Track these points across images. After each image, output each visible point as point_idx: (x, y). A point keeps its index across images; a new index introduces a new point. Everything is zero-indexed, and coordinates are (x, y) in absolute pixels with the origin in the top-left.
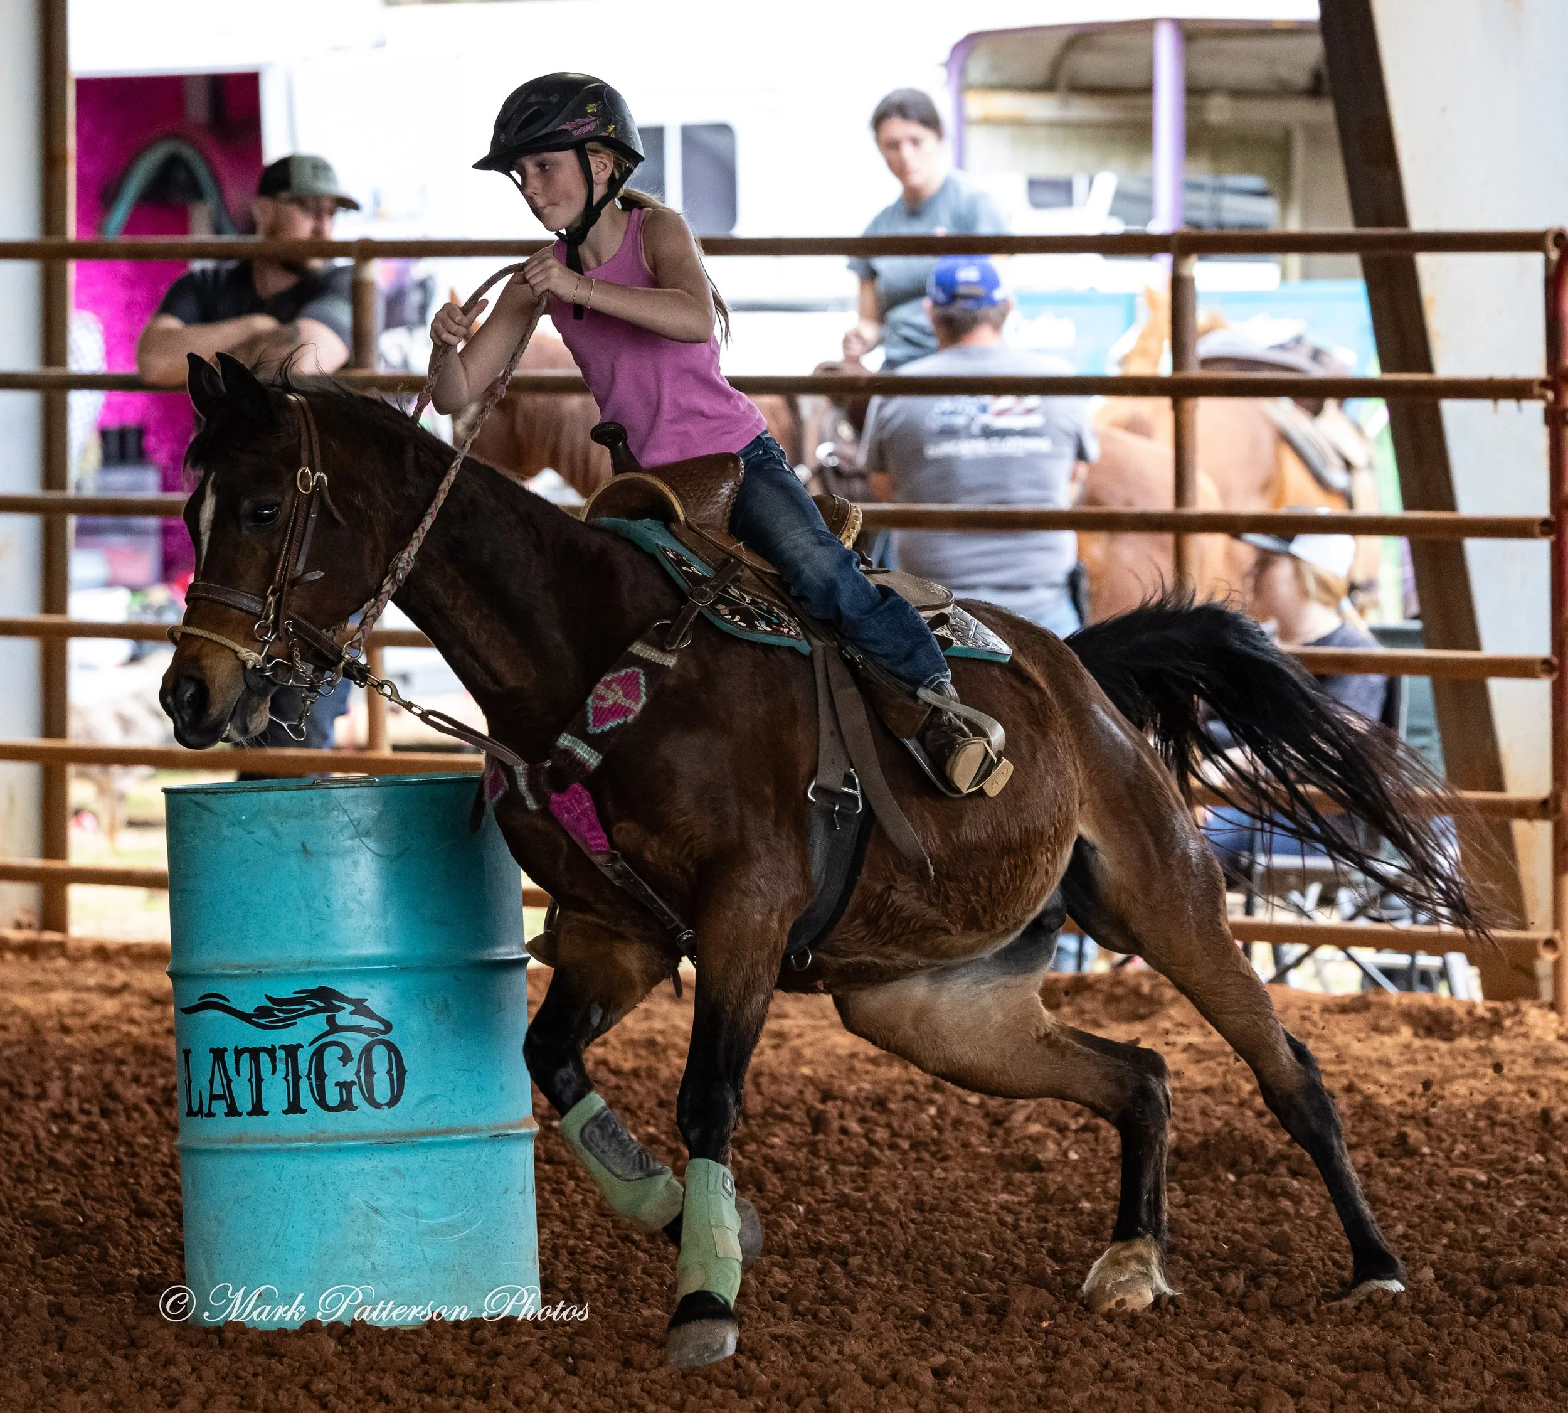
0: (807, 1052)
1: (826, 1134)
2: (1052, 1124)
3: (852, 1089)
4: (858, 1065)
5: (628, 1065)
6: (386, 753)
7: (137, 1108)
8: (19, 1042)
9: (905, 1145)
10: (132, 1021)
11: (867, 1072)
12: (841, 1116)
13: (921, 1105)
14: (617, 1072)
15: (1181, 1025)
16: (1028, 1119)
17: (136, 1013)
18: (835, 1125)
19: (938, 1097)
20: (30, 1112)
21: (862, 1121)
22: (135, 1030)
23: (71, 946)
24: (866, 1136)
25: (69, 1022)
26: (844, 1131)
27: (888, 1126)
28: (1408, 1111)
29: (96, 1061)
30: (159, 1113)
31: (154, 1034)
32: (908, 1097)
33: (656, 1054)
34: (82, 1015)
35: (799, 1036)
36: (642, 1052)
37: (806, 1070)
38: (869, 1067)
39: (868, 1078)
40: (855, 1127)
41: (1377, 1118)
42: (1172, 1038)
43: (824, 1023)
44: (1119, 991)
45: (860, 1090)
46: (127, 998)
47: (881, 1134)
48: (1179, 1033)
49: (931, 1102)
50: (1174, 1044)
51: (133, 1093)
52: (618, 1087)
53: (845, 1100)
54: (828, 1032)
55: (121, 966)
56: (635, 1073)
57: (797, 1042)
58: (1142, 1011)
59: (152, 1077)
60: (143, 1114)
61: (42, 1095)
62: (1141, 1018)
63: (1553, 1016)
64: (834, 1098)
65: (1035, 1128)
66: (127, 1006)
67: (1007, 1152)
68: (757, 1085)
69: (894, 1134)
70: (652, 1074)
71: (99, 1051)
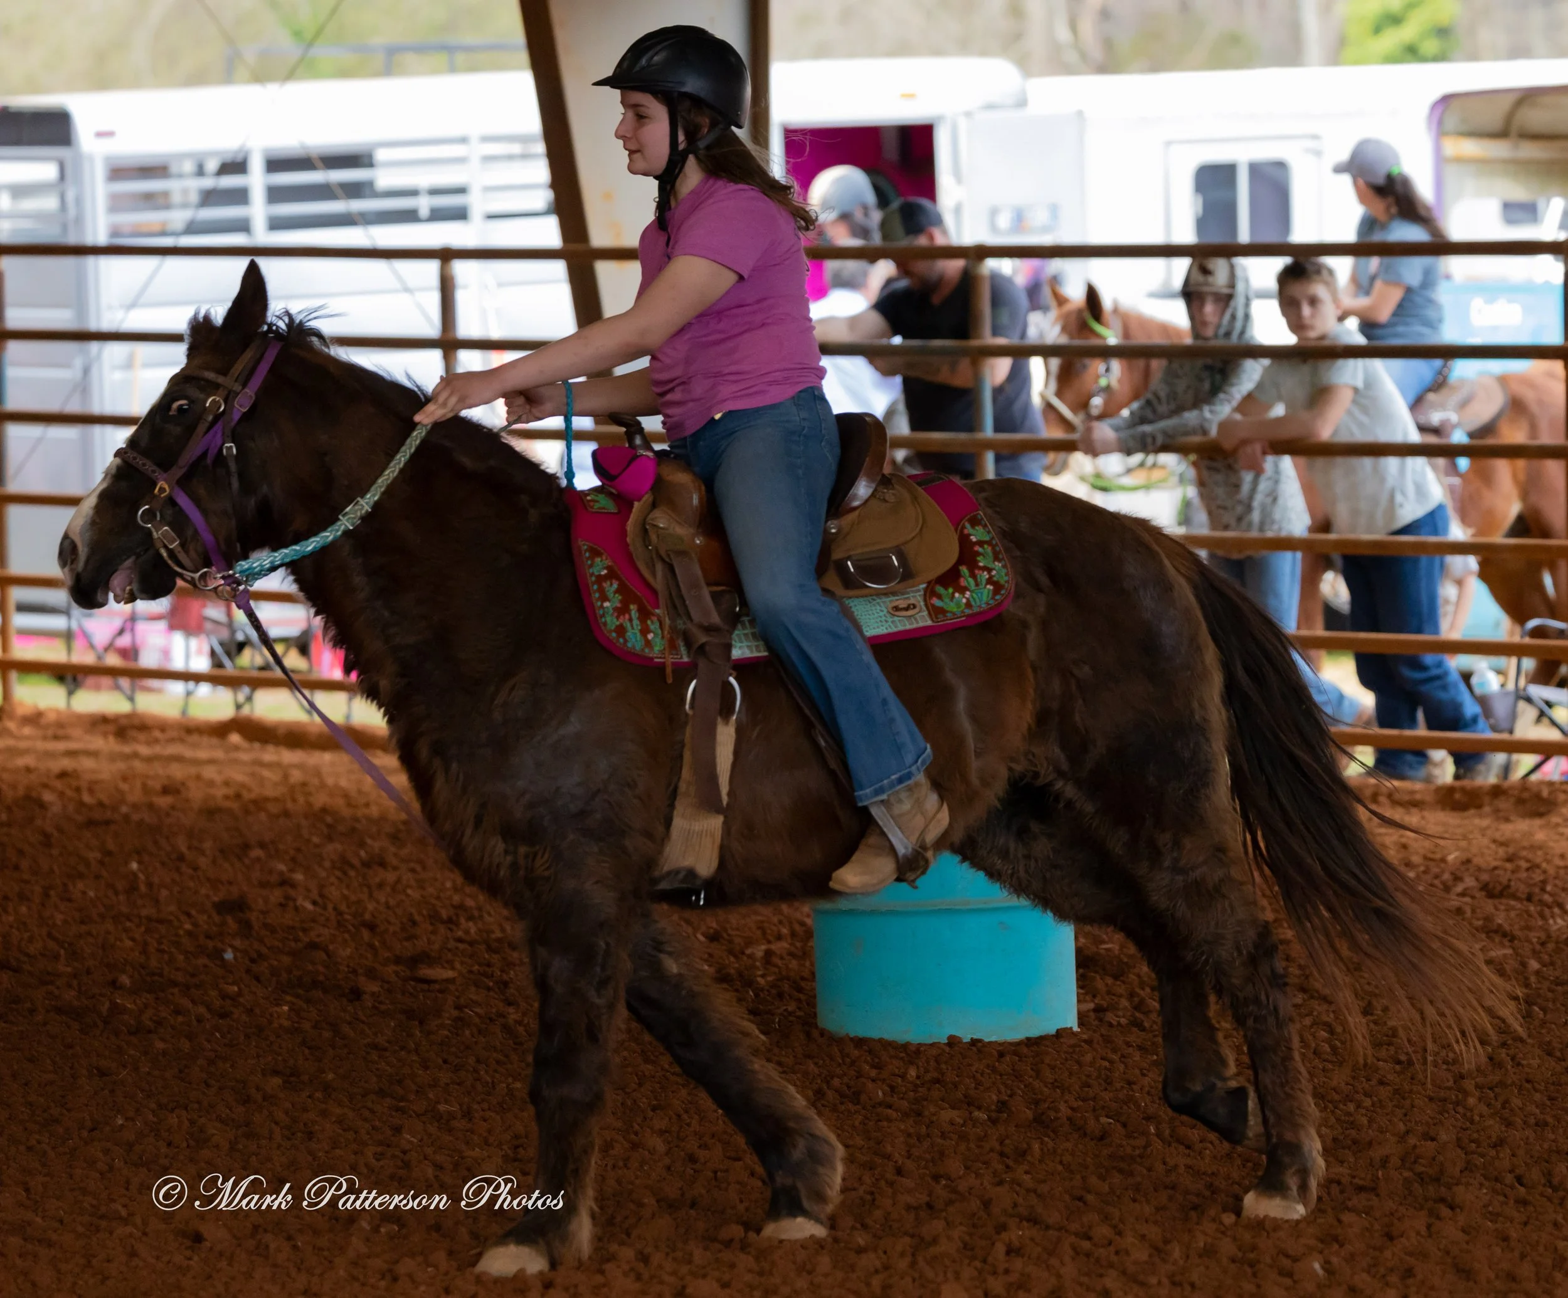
42: (1561, 830)
44: (1526, 795)
58: (1542, 809)
62: (1541, 815)
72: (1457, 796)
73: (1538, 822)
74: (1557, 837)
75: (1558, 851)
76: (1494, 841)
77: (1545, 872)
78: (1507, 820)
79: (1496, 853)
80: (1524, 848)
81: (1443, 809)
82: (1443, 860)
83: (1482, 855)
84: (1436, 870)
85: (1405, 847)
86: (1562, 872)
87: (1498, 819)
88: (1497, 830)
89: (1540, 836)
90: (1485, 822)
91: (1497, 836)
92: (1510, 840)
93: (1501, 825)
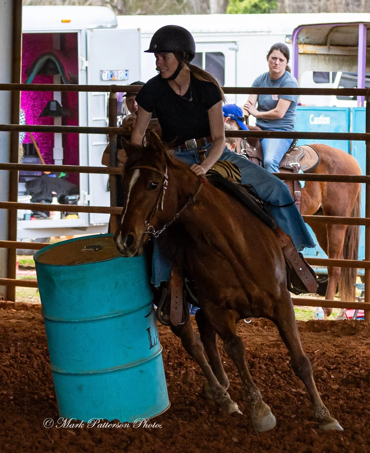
2: (325, 367)
3: (262, 354)
4: (264, 347)
7: (38, 356)
10: (36, 329)
11: (267, 350)
12: (259, 363)
13: (284, 360)
15: (365, 337)
16: (318, 365)
17: (37, 326)
20: (5, 356)
21: (266, 365)
23: (16, 305)
25: (16, 328)
27: (274, 366)
29: (25, 341)
30: (45, 358)
31: (42, 333)
32: (280, 358)
34: (20, 327)
38: (267, 348)
39: (267, 351)
40: (264, 367)
43: (253, 334)
44: (346, 326)
45: (265, 355)
46: (34, 321)
47: (272, 369)
48: (365, 340)
49: (287, 359)
50: (363, 343)
51: (37, 351)
53: (260, 358)
55: (32, 311)
58: (353, 332)
59: (42, 346)
60: (40, 358)
62: (352, 334)
64: (257, 358)
65: (320, 368)
66: (34, 324)
69: (276, 369)
71: (26, 338)
72: (316, 326)
73: (351, 337)
74: (360, 344)
75: (362, 350)
76: (334, 345)
77: (357, 359)
78: (338, 336)
79: (335, 350)
80: (347, 348)
81: (310, 332)
82: (313, 352)
83: (329, 351)
86: (365, 359)
87: (334, 336)
88: (334, 340)
89: (353, 343)
90: (329, 338)
91: (335, 342)
92: (341, 345)
93: (336, 339)
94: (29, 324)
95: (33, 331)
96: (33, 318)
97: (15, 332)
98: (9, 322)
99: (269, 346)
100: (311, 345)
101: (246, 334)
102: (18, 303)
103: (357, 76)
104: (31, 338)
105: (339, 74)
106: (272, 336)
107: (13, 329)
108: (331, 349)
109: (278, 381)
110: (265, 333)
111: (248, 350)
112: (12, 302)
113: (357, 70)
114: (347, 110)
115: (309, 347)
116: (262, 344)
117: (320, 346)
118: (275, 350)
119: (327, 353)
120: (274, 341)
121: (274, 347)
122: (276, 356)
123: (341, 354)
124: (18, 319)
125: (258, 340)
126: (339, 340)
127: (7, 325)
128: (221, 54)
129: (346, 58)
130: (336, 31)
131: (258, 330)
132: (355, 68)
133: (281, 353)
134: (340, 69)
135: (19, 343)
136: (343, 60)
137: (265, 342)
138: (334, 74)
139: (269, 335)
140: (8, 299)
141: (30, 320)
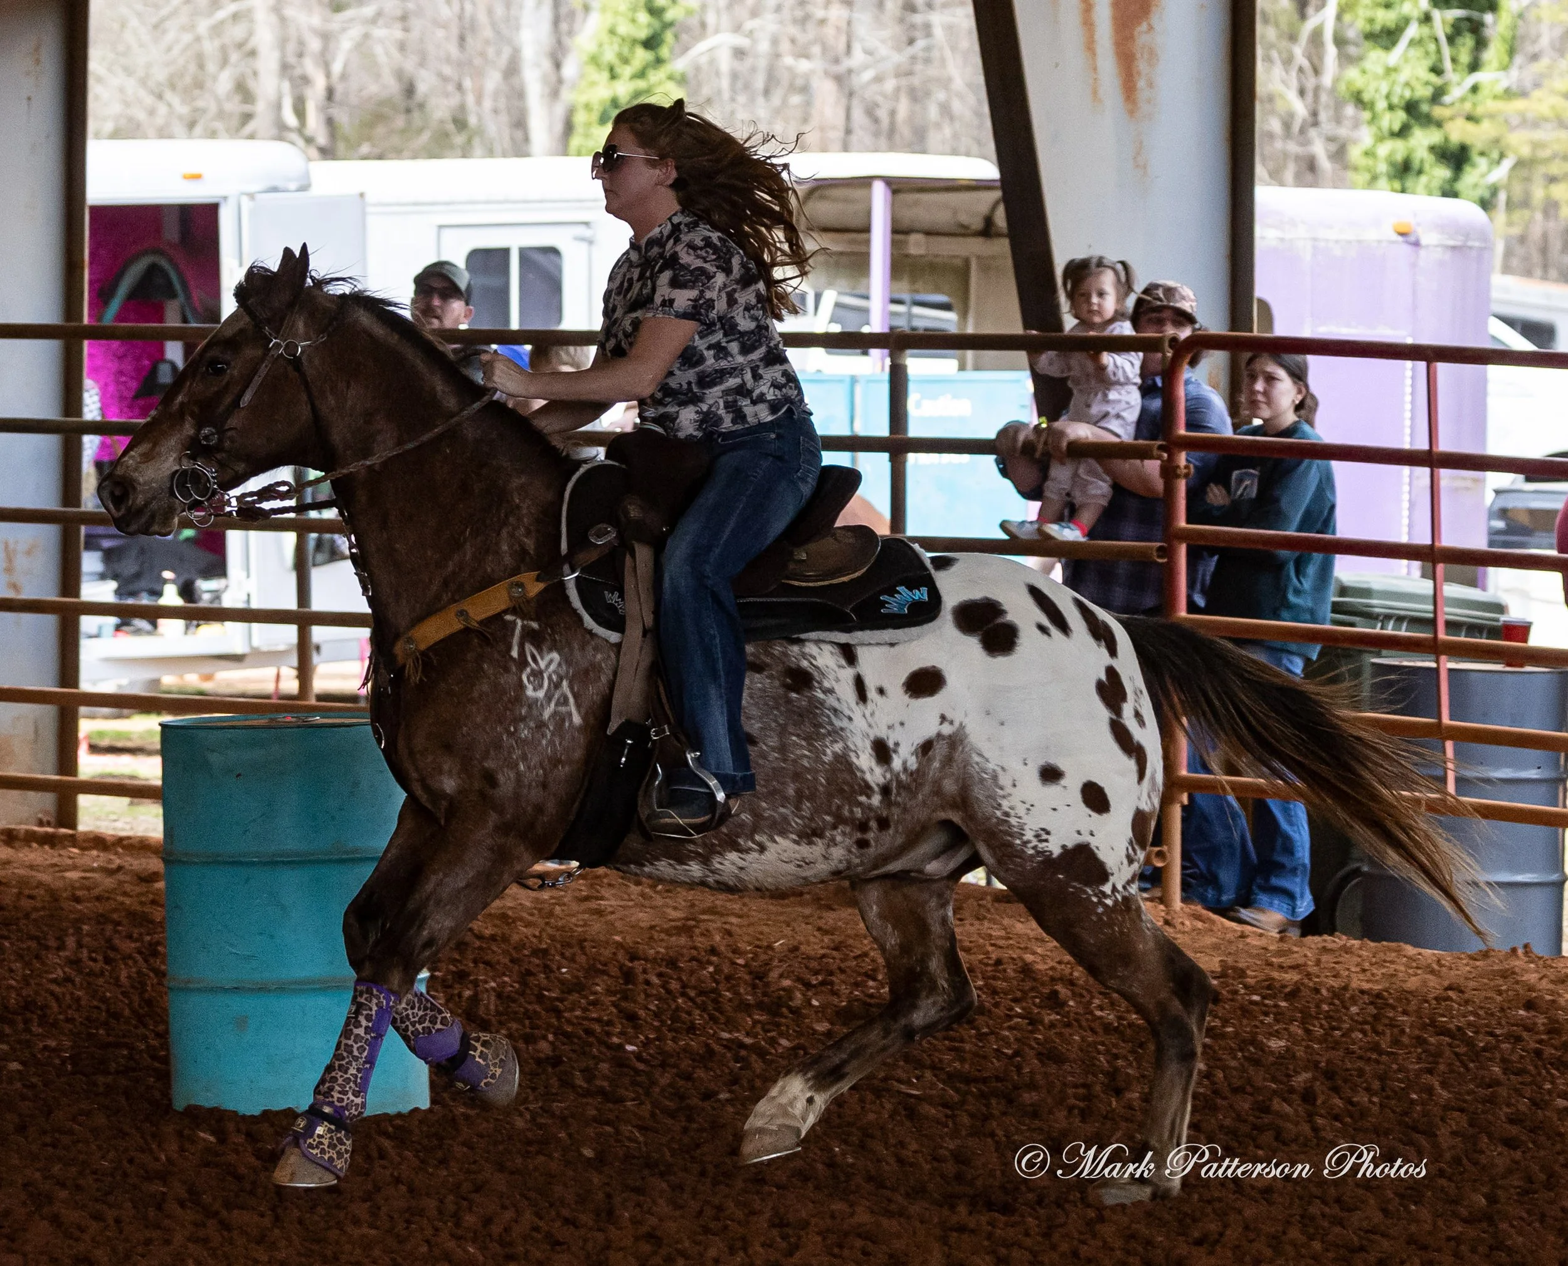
0: (618, 924)
1: (634, 984)
2: (799, 979)
3: (652, 952)
4: (656, 935)
5: (488, 932)
6: (313, 702)
7: (130, 957)
8: (44, 908)
9: (692, 993)
10: (125, 894)
11: (662, 940)
12: (645, 971)
13: (703, 965)
14: (480, 937)
16: (781, 976)
17: (128, 888)
18: (641, 977)
19: (714, 959)
20: (53, 958)
21: (660, 975)
22: (128, 901)
23: (80, 838)
24: (663, 987)
25: (79, 893)
26: (647, 983)
27: (680, 979)
28: (1057, 975)
29: (99, 923)
30: (146, 961)
31: (142, 903)
32: (693, 959)
33: (508, 924)
34: (88, 889)
35: (612, 913)
36: (498, 922)
37: (618, 938)
38: (663, 936)
39: (663, 944)
40: (655, 980)
41: (1035, 980)
45: (657, 953)
46: (121, 876)
47: (674, 985)
49: (710, 963)
51: (128, 946)
52: (480, 948)
53: (646, 960)
54: (633, 910)
55: (116, 853)
56: (493, 938)
57: (609, 917)
59: (141, 934)
60: (136, 962)
61: (62, 947)
63: (1162, 907)
64: (639, 959)
65: (786, 983)
66: (121, 883)
67: (766, 999)
68: (582, 948)
69: (684, 986)
70: (505, 939)
71: (102, 915)
76: (819, 929)
78: (830, 908)
79: (823, 942)
80: (849, 936)
82: (770, 947)
83: (808, 943)
84: (763, 957)
85: (729, 933)
87: (820, 907)
88: (820, 918)
90: (807, 911)
91: (821, 923)
92: (835, 929)
93: (824, 914)
94: (109, 882)
95: (120, 898)
96: (120, 868)
97: (77, 900)
98: (64, 878)
99: (667, 932)
100: (766, 929)
101: (613, 903)
102: (85, 833)
103: (867, 297)
104: (115, 916)
105: (830, 297)
106: (675, 908)
107: (73, 895)
108: (812, 939)
109: (689, 1013)
110: (659, 901)
111: (617, 942)
112: (70, 832)
113: (868, 287)
114: (848, 380)
115: (761, 933)
116: (652, 927)
117: (788, 931)
118: (683, 940)
119: (803, 948)
120: (679, 919)
121: (679, 935)
122: (682, 955)
123: (836, 949)
124: (85, 871)
125: (644, 917)
126: (830, 918)
127: (59, 884)
128: (554, 251)
129: (844, 259)
130: (823, 198)
131: (643, 895)
132: (864, 281)
133: (695, 948)
134: (830, 285)
135: (86, 927)
136: (837, 265)
137: (657, 922)
138: (818, 297)
139: (668, 906)
140: (61, 823)
141: (111, 872)
